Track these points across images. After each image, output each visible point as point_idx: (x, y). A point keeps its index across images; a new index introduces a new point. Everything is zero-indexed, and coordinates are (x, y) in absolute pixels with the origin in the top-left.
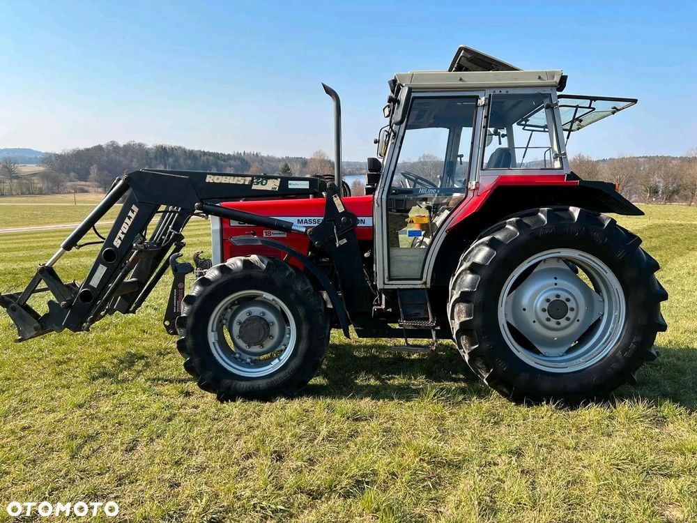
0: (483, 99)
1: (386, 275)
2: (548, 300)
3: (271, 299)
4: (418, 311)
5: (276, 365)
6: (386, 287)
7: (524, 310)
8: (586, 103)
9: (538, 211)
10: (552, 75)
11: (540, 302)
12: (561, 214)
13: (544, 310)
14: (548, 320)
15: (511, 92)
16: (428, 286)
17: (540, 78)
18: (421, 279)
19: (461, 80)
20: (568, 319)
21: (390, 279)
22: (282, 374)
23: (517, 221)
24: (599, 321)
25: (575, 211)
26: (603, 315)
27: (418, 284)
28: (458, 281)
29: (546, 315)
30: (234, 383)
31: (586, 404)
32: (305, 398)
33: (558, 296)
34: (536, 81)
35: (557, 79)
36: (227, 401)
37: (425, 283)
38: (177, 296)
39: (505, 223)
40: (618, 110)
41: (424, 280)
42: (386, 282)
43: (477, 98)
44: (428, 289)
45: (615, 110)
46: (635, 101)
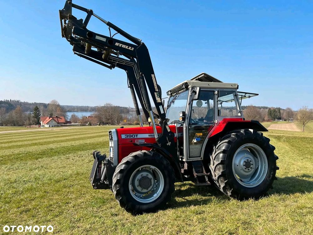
0: (217, 92)
1: (188, 156)
2: (245, 162)
3: (154, 168)
4: (199, 169)
5: (156, 196)
6: (188, 160)
7: (238, 166)
8: (244, 94)
9: (241, 131)
10: (235, 85)
11: (242, 163)
12: (247, 131)
13: (244, 165)
14: (246, 169)
15: (224, 90)
16: (203, 159)
17: (232, 86)
18: (200, 157)
19: (208, 85)
20: (251, 168)
21: (189, 157)
22: (159, 200)
23: (236, 134)
24: (258, 168)
25: (252, 130)
26: (259, 166)
27: (199, 159)
28: (217, 157)
29: (245, 167)
30: (141, 207)
31: (261, 197)
32: (169, 209)
33: (248, 160)
34: (231, 87)
35: (236, 86)
36: (139, 215)
37: (201, 158)
38: (99, 171)
39: (231, 135)
40: (251, 97)
41: (201, 157)
42: (188, 159)
43: (214, 91)
44: (202, 160)
45: (249, 97)
46: (258, 95)
